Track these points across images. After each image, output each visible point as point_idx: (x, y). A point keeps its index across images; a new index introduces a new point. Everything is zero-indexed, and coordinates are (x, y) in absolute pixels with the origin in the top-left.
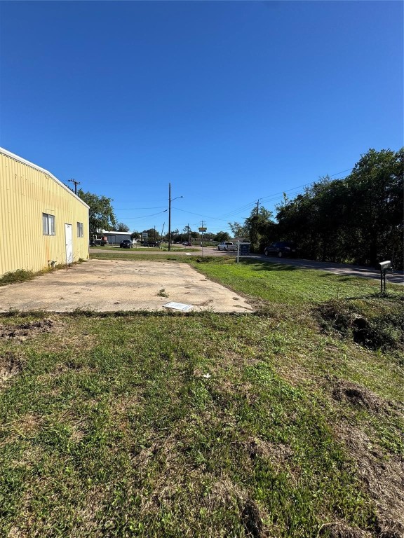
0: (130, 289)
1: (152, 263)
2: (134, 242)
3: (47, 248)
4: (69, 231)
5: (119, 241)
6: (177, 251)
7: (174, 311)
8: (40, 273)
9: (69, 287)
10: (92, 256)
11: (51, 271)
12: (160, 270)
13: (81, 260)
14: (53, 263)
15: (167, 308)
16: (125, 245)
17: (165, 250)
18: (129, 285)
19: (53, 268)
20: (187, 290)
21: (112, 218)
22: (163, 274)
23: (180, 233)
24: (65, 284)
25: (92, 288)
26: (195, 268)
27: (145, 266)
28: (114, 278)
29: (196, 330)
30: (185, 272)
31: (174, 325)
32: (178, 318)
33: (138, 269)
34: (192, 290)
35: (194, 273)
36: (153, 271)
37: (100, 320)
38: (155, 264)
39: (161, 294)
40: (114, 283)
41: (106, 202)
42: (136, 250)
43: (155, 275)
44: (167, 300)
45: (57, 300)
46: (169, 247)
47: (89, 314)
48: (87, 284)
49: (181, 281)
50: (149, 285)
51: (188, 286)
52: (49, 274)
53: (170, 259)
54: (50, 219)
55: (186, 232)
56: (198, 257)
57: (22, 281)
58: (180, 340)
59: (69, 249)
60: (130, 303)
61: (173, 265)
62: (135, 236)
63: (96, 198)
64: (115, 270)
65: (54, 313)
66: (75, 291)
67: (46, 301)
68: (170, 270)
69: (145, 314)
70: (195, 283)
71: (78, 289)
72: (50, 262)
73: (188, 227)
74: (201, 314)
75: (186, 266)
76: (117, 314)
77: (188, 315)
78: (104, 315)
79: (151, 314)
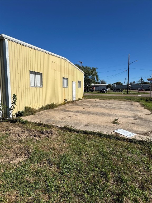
0: (97, 117)
1: (115, 101)
2: (108, 89)
3: (64, 93)
4: (74, 85)
5: (100, 89)
6: (133, 94)
7: (120, 136)
8: (60, 105)
9: (68, 113)
10: (85, 97)
11: (65, 104)
12: (119, 105)
13: (79, 99)
14: (66, 100)
15: (116, 133)
16: (103, 91)
17: (124, 94)
18: (97, 114)
19: (66, 102)
20: (134, 121)
21: (97, 78)
22: (120, 108)
23: (136, 83)
24: (67, 111)
25: (78, 114)
26: (143, 105)
27: (110, 103)
28: (91, 110)
29: (135, 156)
30: (135, 108)
31: (118, 147)
32: (123, 142)
33: (106, 105)
34: (139, 121)
35: (142, 109)
36: (114, 106)
37: (75, 134)
38: (116, 102)
39: (115, 122)
40: (90, 112)
41: (94, 70)
42: (109, 94)
43: (115, 109)
44: (118, 127)
45: (60, 120)
46: (128, 92)
47: (70, 130)
48: (77, 112)
49: (131, 114)
50: (109, 115)
51: (135, 118)
52: (64, 106)
53: (127, 99)
54: (66, 80)
55: (140, 82)
56: (147, 98)
57: (52, 108)
58: (120, 162)
59: (74, 94)
60: (94, 125)
61: (128, 103)
62: (109, 86)
63: (90, 69)
64: (93, 105)
65: (56, 127)
66: (70, 115)
67: (56, 119)
68: (125, 106)
69: (101, 135)
70: (141, 116)
71: (71, 114)
72: (65, 100)
73: (142, 79)
74: (142, 142)
75: (137, 103)
76: (85, 132)
77: (131, 141)
78: (78, 132)
79: (104, 136)
